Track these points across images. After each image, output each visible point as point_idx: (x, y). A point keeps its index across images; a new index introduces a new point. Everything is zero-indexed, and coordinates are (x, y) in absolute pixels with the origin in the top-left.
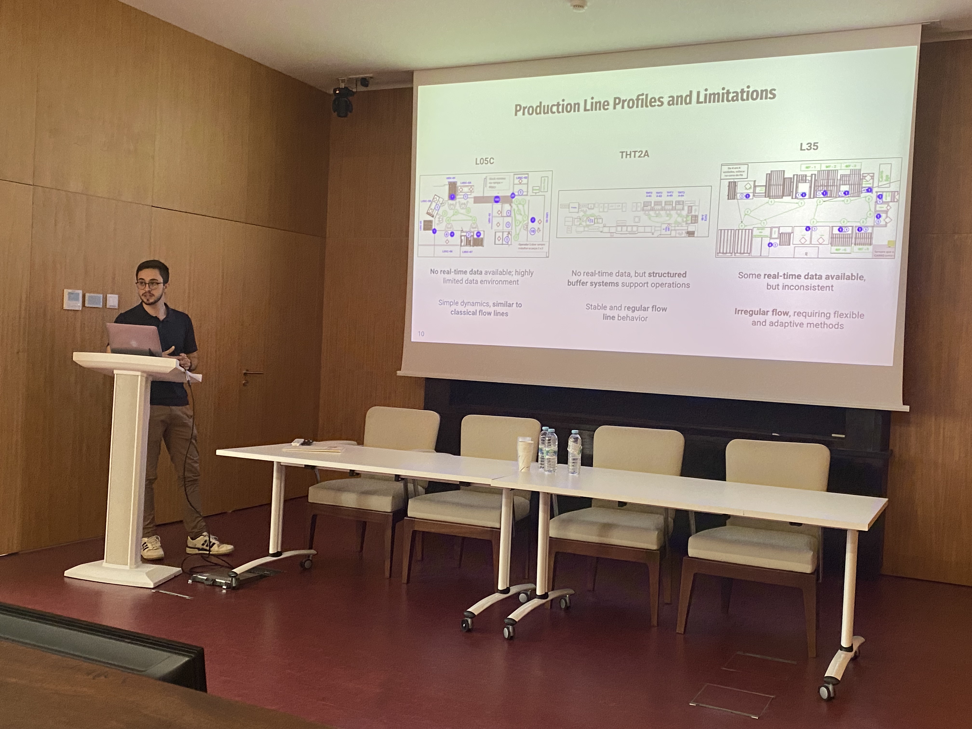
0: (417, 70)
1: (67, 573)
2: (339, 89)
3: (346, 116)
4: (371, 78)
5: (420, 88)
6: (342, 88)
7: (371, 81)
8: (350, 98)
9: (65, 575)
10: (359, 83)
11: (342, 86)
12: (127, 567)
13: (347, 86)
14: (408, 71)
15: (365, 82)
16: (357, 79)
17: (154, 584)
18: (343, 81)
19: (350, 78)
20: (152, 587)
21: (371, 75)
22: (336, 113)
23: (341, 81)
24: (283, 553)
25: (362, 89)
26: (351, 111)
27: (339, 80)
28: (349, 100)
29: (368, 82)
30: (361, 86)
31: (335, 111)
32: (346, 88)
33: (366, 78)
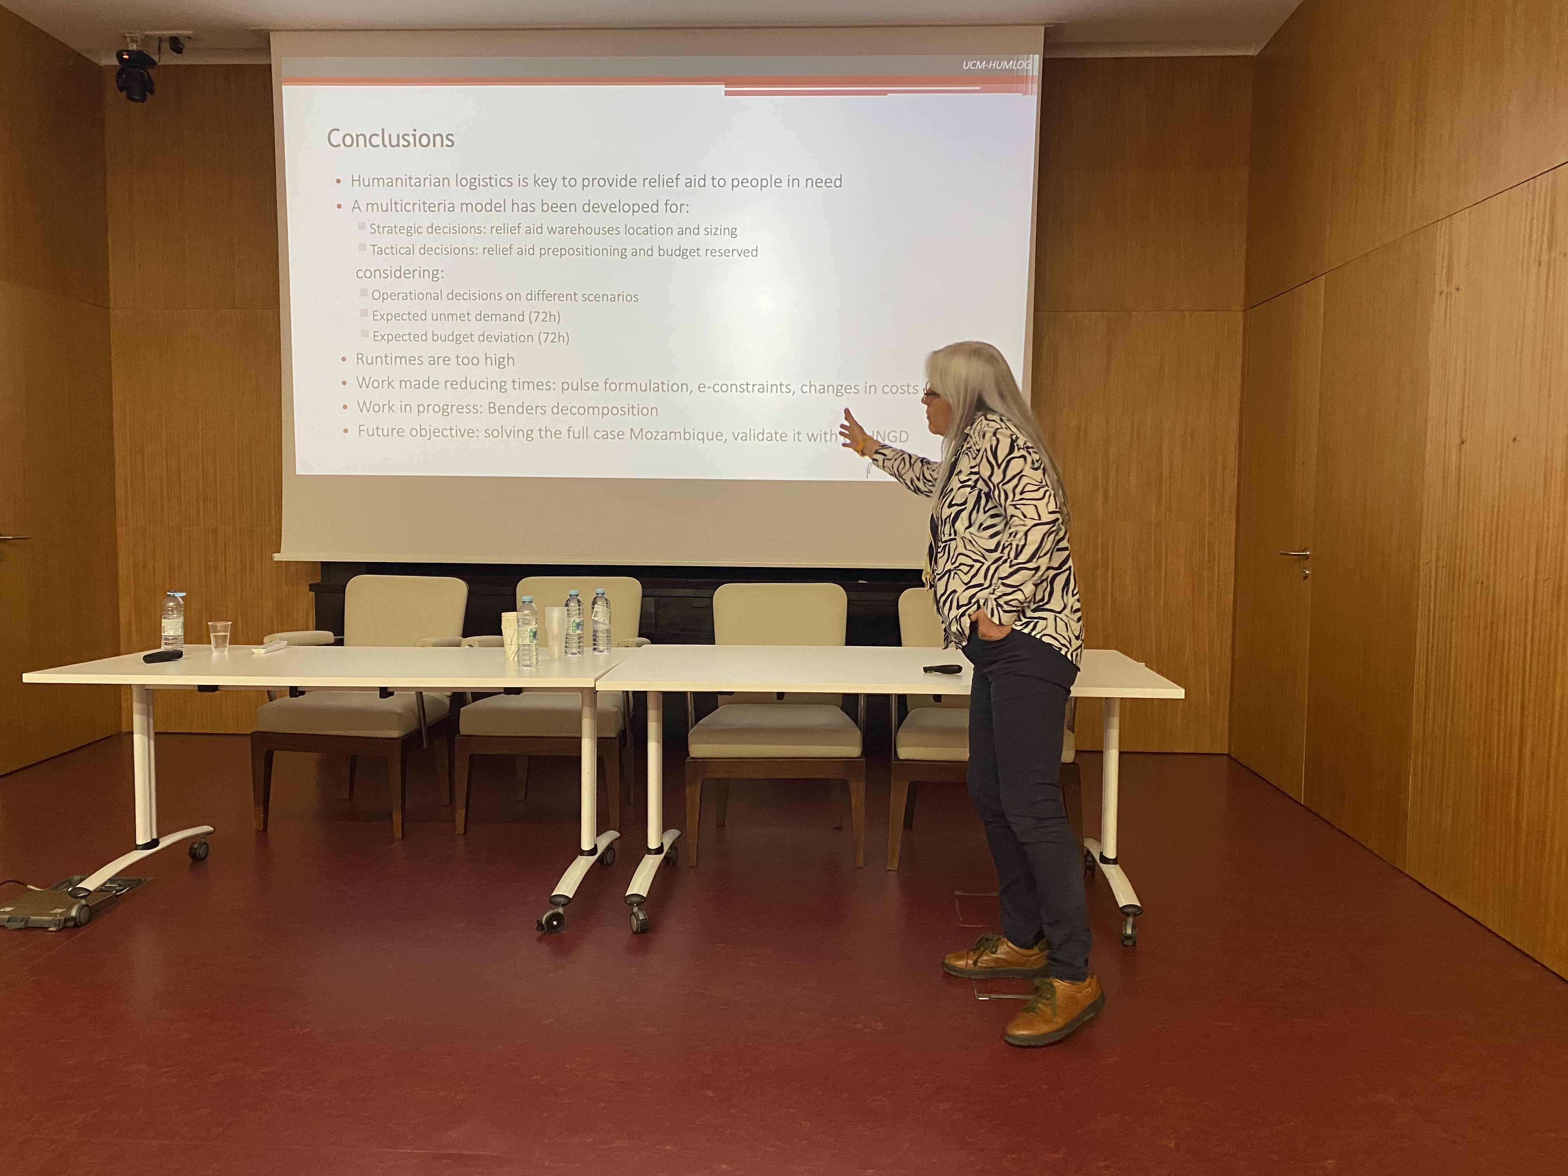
0: (277, 31)
2: (129, 52)
3: (143, 100)
4: (189, 38)
5: (285, 60)
6: (133, 51)
7: (187, 44)
8: (150, 71)
10: (166, 46)
11: (134, 47)
13: (140, 49)
14: (261, 30)
15: (176, 44)
16: (160, 39)
18: (134, 40)
19: (146, 36)
21: (189, 32)
22: (124, 93)
23: (129, 39)
24: (160, 840)
25: (168, 59)
26: (152, 92)
27: (125, 37)
28: (148, 73)
29: (182, 45)
30: (171, 51)
31: (121, 90)
32: (139, 53)
33: (180, 38)
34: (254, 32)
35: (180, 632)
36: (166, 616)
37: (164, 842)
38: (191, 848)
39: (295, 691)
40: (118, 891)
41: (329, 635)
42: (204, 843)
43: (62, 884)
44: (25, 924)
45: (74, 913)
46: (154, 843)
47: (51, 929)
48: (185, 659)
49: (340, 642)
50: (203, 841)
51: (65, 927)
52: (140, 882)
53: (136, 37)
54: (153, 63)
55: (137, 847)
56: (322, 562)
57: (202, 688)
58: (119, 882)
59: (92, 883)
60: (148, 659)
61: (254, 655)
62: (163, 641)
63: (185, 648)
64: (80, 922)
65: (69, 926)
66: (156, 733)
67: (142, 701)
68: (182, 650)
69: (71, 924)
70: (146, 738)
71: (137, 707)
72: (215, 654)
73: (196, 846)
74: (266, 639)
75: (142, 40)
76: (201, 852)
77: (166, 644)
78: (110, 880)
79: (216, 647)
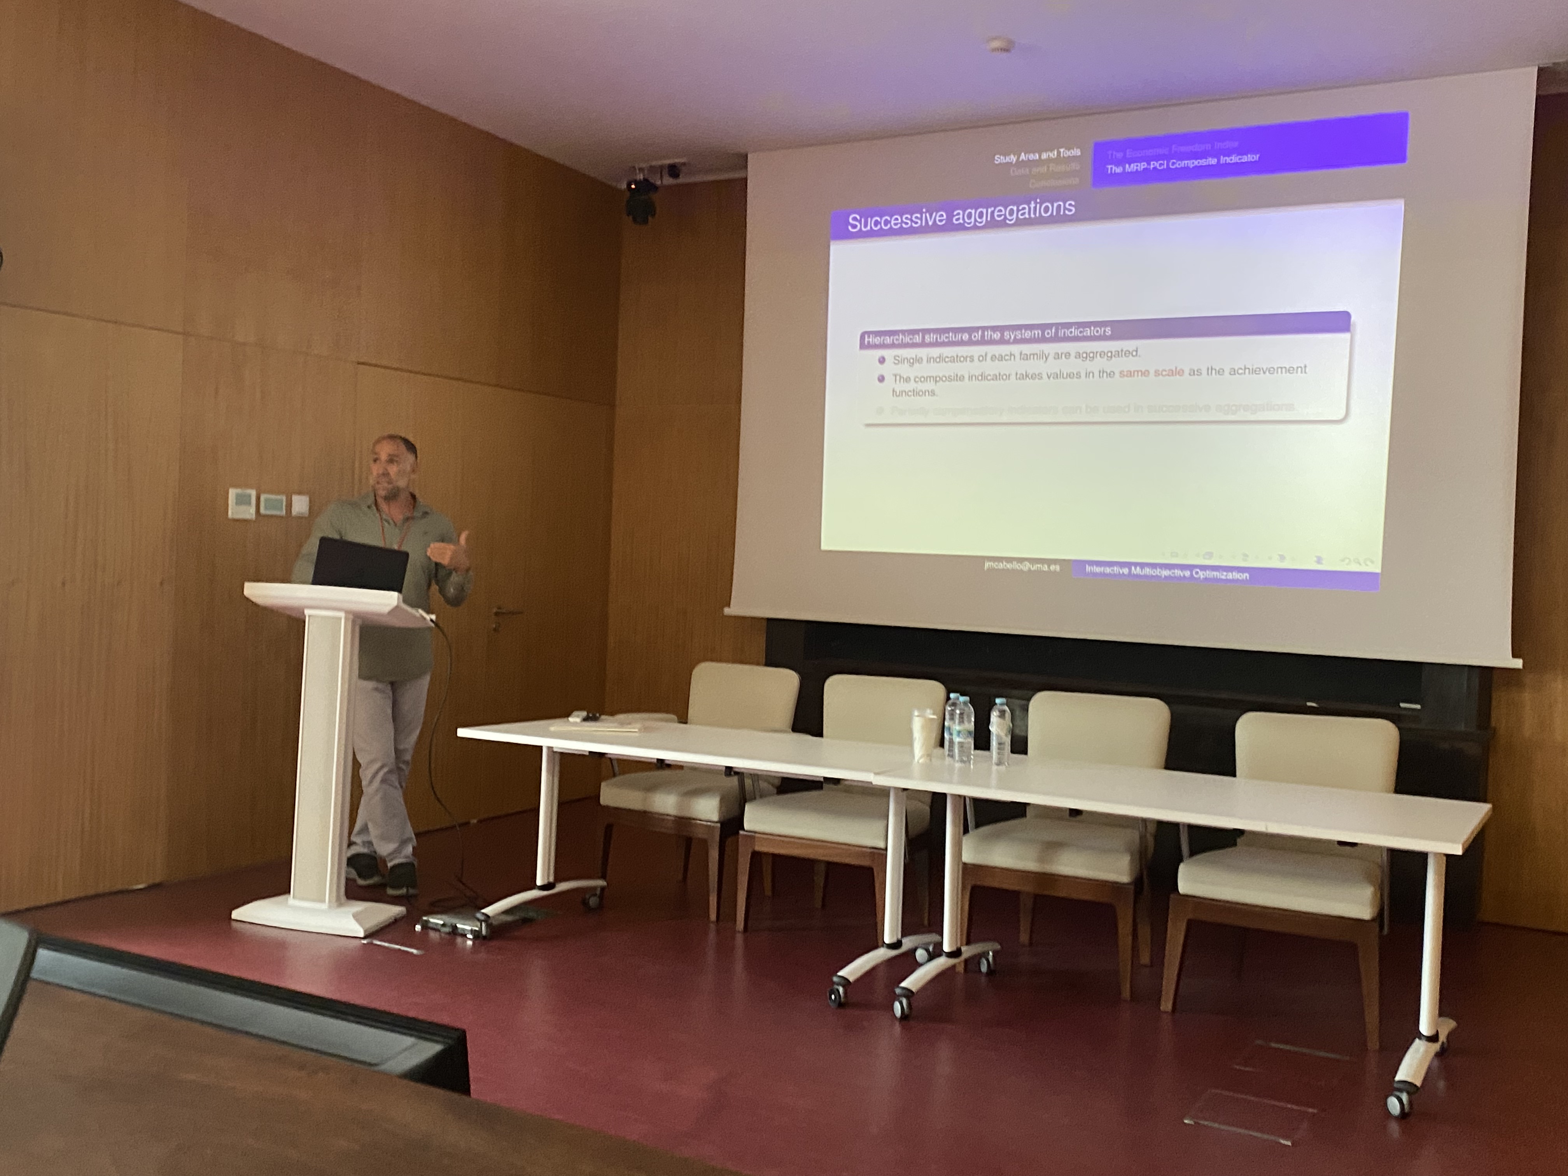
0: (752, 150)
1: (236, 914)
2: (636, 182)
3: (645, 222)
4: (684, 164)
6: (640, 181)
8: (653, 196)
9: (232, 917)
10: (666, 173)
11: (640, 177)
13: (646, 177)
14: (740, 152)
15: (674, 170)
16: (662, 167)
17: (365, 931)
18: (641, 170)
19: (652, 165)
20: (359, 936)
21: (684, 160)
22: (631, 217)
23: (637, 171)
24: (558, 884)
25: (667, 183)
26: (653, 214)
27: (635, 169)
28: (651, 198)
29: (679, 171)
30: (669, 176)
32: (646, 180)
33: (676, 165)
34: (734, 154)
37: (560, 887)
38: (584, 898)
44: (453, 929)
46: (552, 886)
47: (468, 936)
50: (596, 894)
53: (643, 168)
54: (655, 188)
55: (537, 886)
57: (593, 754)
59: (493, 909)
67: (549, 761)
71: (545, 765)
73: (590, 896)
75: (648, 170)
76: (593, 901)
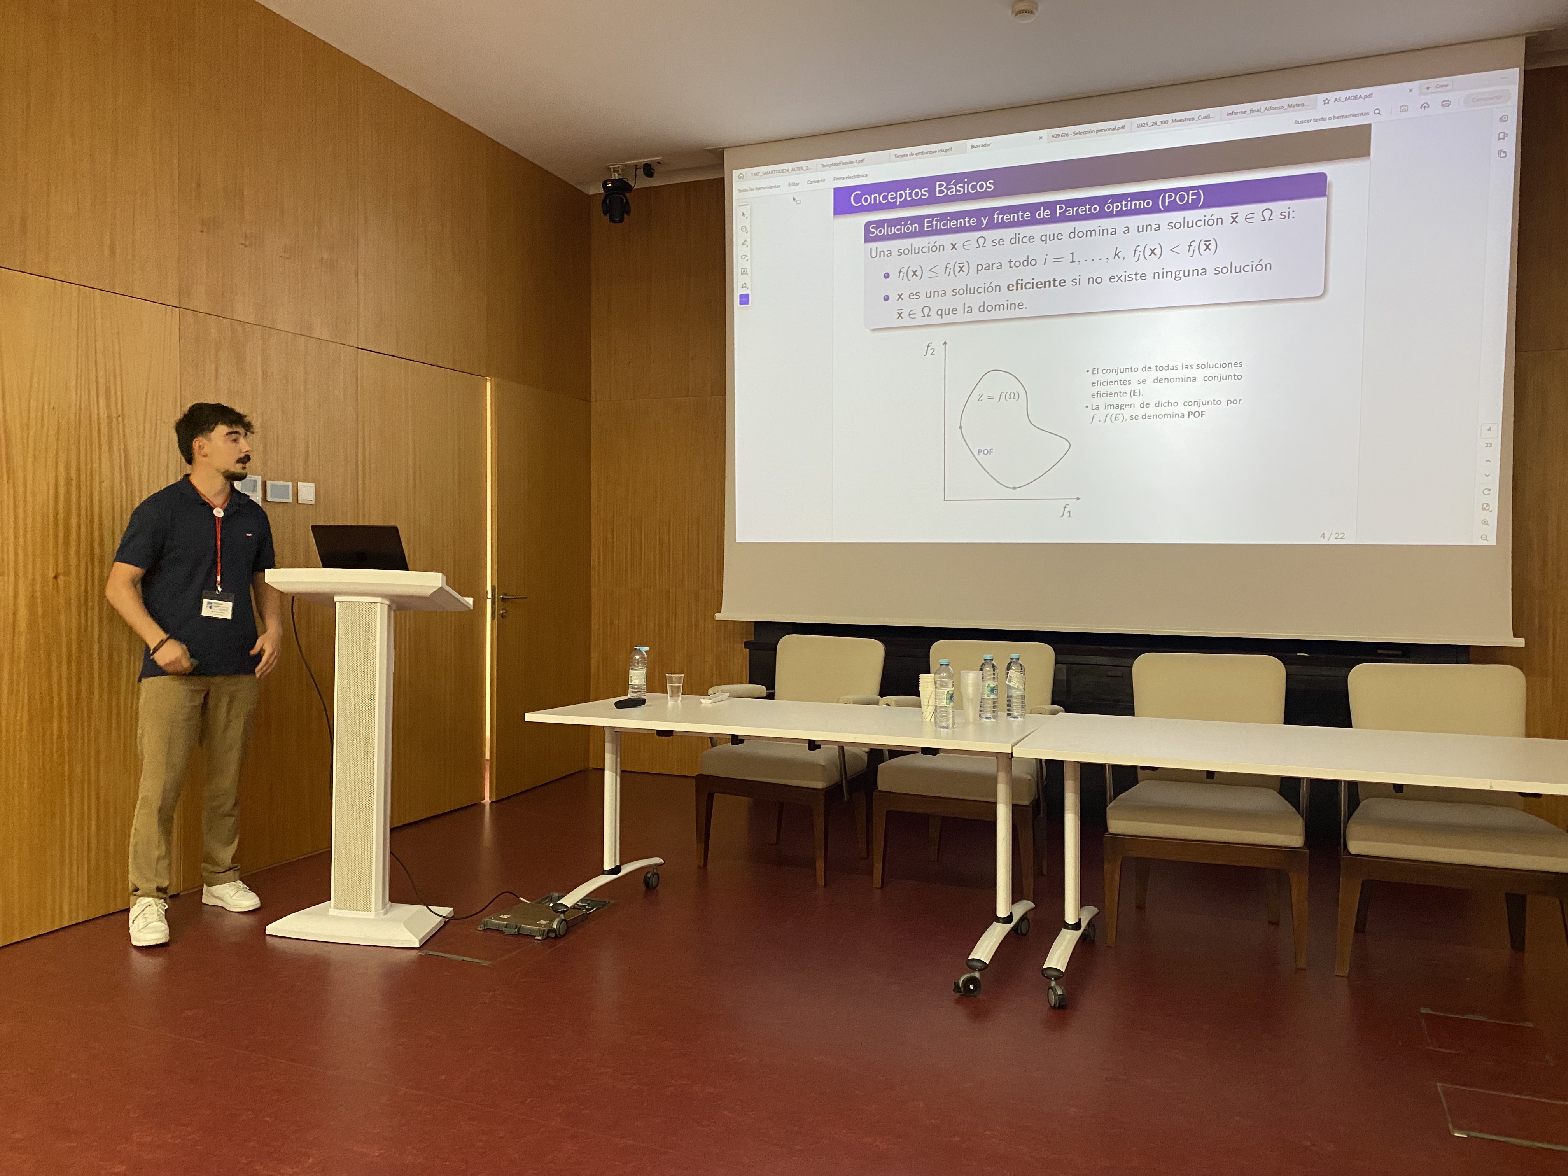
0: (730, 148)
1: (271, 929)
2: (612, 181)
3: (621, 221)
4: (659, 163)
5: (736, 173)
6: (615, 180)
7: (657, 170)
8: (628, 195)
9: (267, 932)
10: (640, 172)
11: (616, 176)
12: (371, 915)
13: (621, 177)
14: (717, 149)
15: (648, 170)
16: (636, 167)
17: (420, 941)
18: (616, 171)
19: (626, 165)
20: (417, 946)
21: (660, 158)
22: (607, 217)
23: (612, 170)
24: (622, 867)
25: (642, 183)
26: (628, 213)
27: (609, 169)
28: (626, 197)
29: (653, 170)
30: (644, 175)
31: (605, 214)
32: (620, 180)
33: (652, 164)
34: (710, 151)
35: (643, 682)
36: (633, 667)
37: (626, 869)
38: (646, 877)
39: (736, 739)
40: (588, 910)
41: (762, 689)
42: (657, 874)
43: (546, 898)
44: (519, 930)
45: (555, 926)
46: (616, 870)
47: (537, 938)
48: (648, 706)
49: (771, 696)
50: (655, 871)
51: (548, 937)
52: (604, 904)
53: (619, 167)
54: (629, 188)
55: (604, 872)
56: (756, 623)
57: (660, 733)
58: (589, 902)
59: (570, 900)
60: (619, 705)
61: (703, 705)
62: (630, 690)
63: (648, 696)
64: (560, 935)
65: (552, 937)
66: (622, 772)
67: (612, 742)
68: (645, 697)
69: (553, 935)
70: (614, 774)
71: (608, 746)
72: (671, 703)
73: (649, 875)
74: (711, 691)
75: (623, 170)
76: (654, 881)
77: (632, 692)
78: (582, 900)
79: (671, 697)
